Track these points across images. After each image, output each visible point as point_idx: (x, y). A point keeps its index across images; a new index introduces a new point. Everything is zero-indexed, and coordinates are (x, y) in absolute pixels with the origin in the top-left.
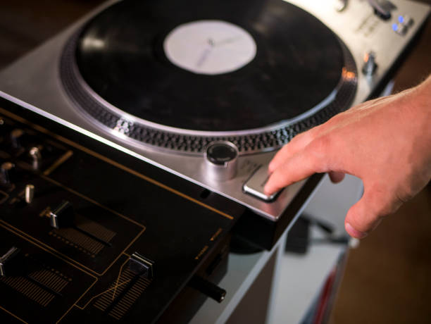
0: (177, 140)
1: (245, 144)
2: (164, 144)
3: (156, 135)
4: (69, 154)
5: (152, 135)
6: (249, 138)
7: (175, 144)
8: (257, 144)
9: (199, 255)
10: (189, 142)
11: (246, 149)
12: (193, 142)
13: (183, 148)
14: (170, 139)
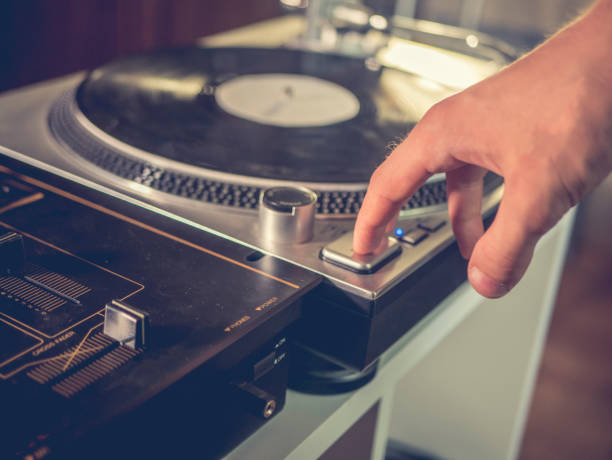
0: (219, 190)
1: (329, 204)
2: (195, 196)
3: (184, 183)
4: (39, 196)
5: (178, 182)
6: (336, 195)
7: (214, 195)
8: (349, 205)
9: (233, 326)
10: (238, 193)
11: (331, 211)
12: (244, 194)
13: (226, 202)
14: (207, 188)
